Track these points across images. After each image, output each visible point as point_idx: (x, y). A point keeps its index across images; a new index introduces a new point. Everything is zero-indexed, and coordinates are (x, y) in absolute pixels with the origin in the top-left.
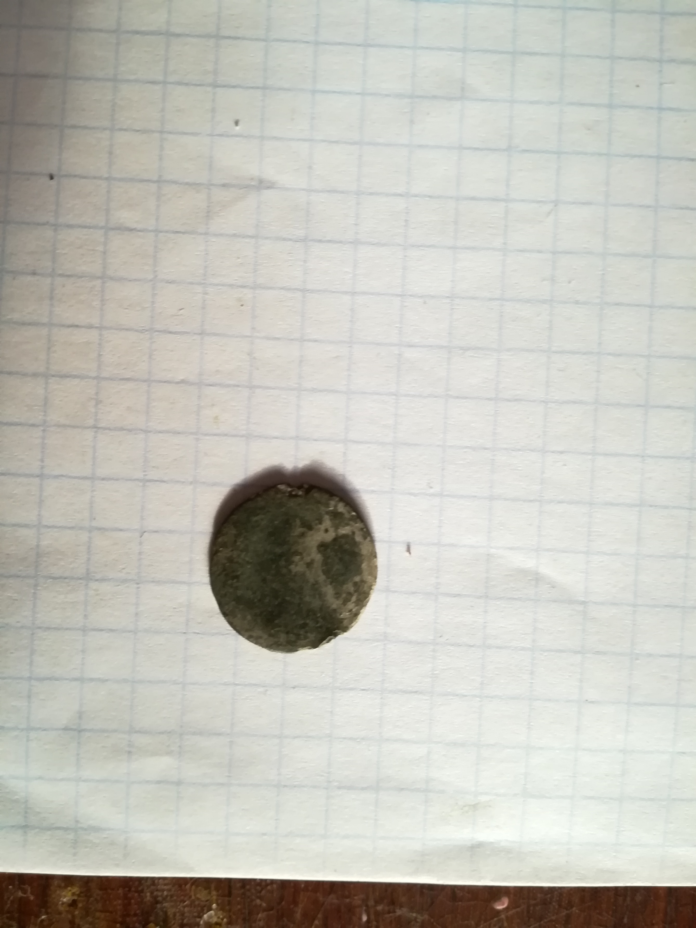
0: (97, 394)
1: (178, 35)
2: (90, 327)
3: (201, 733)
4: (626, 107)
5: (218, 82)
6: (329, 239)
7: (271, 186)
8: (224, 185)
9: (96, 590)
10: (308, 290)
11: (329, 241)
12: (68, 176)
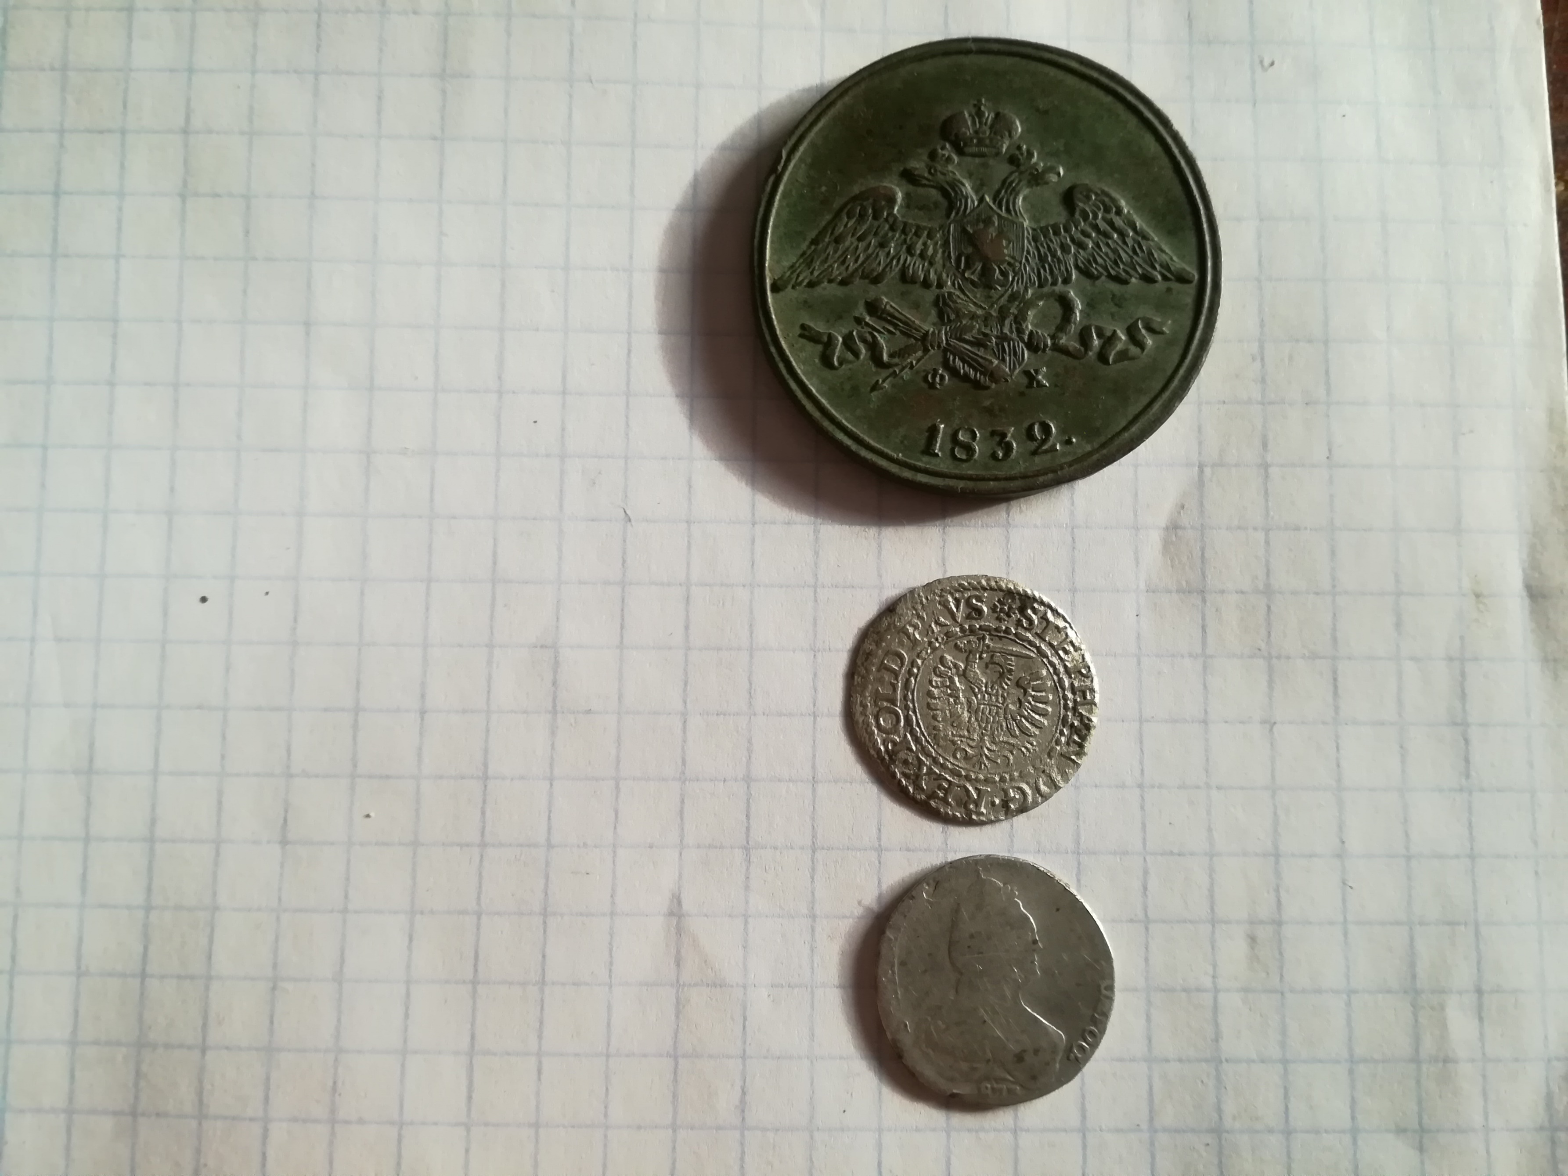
6: (745, 816)
8: (678, 964)
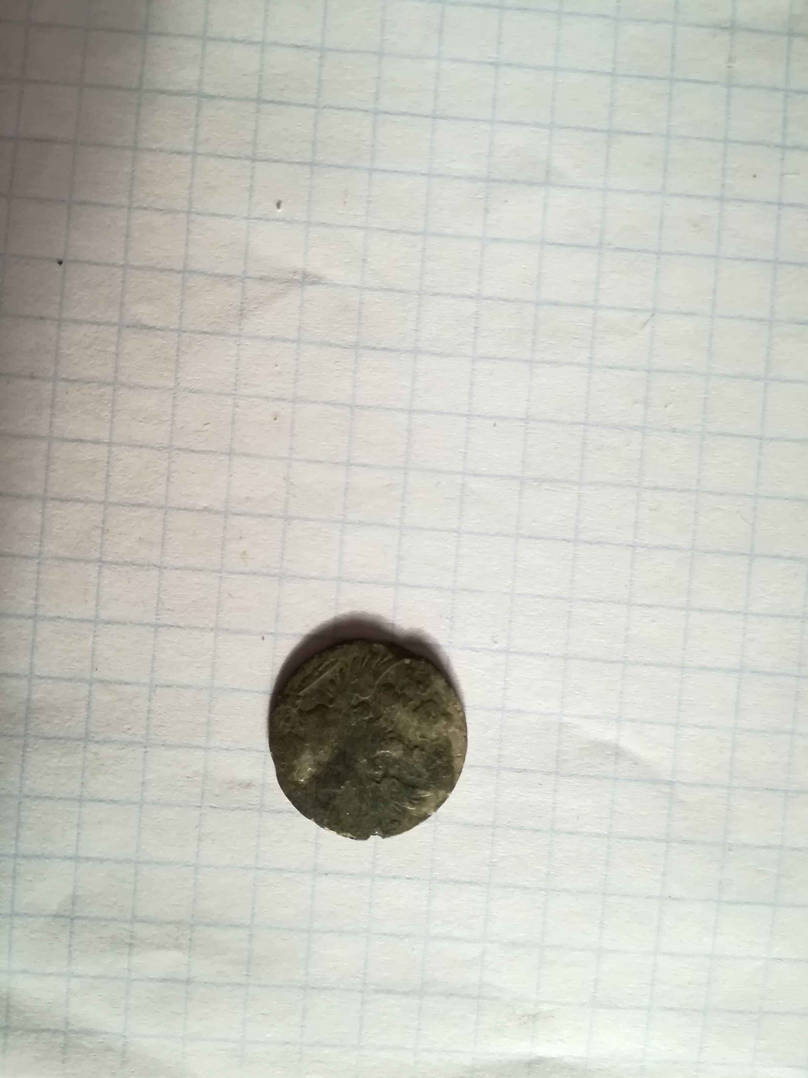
0: (104, 522)
1: (212, 97)
2: (97, 442)
3: (215, 925)
4: (740, 200)
5: (258, 155)
7: (317, 281)
9: (96, 754)
10: (357, 406)
11: (384, 349)
12: (76, 261)
